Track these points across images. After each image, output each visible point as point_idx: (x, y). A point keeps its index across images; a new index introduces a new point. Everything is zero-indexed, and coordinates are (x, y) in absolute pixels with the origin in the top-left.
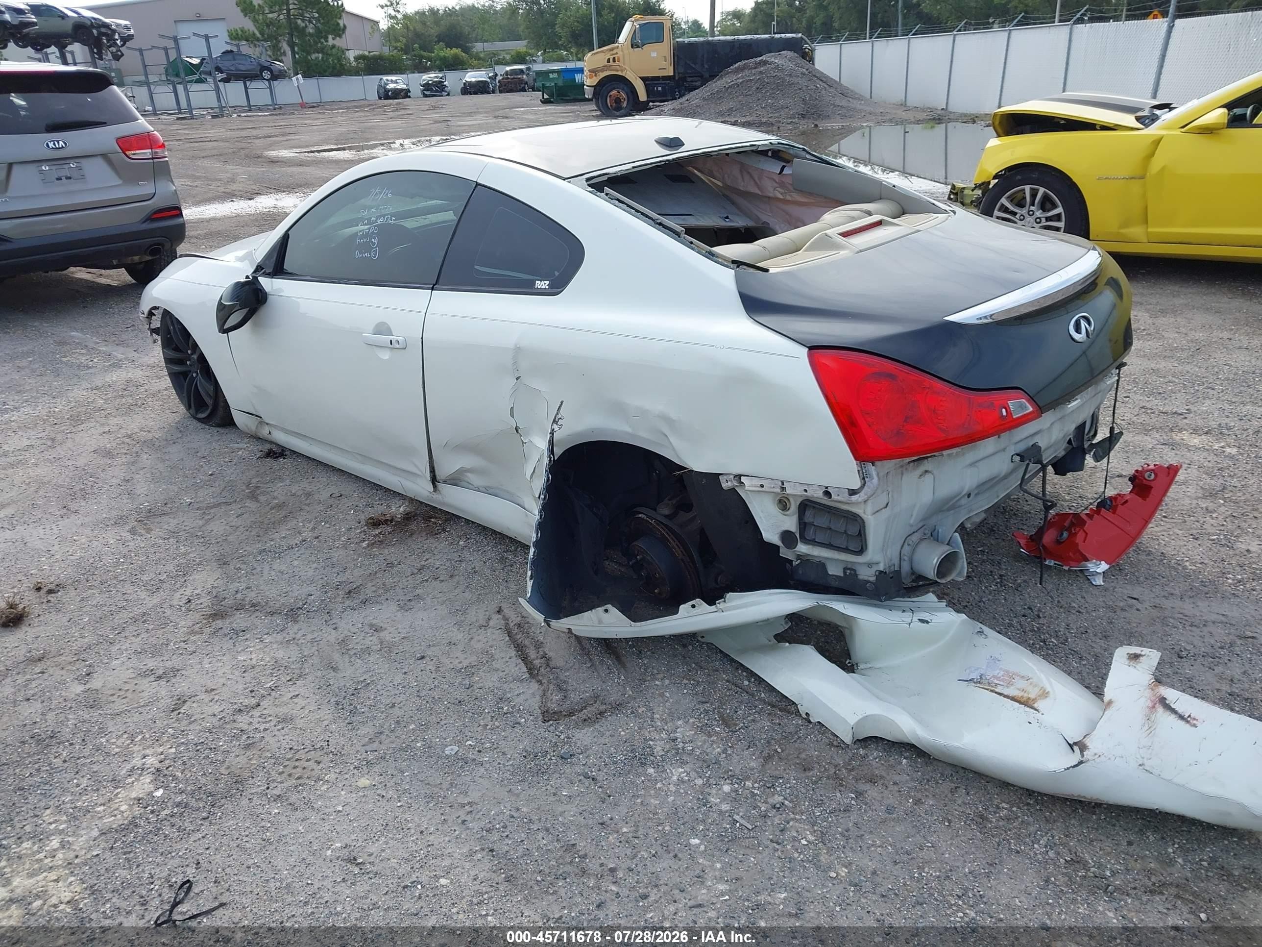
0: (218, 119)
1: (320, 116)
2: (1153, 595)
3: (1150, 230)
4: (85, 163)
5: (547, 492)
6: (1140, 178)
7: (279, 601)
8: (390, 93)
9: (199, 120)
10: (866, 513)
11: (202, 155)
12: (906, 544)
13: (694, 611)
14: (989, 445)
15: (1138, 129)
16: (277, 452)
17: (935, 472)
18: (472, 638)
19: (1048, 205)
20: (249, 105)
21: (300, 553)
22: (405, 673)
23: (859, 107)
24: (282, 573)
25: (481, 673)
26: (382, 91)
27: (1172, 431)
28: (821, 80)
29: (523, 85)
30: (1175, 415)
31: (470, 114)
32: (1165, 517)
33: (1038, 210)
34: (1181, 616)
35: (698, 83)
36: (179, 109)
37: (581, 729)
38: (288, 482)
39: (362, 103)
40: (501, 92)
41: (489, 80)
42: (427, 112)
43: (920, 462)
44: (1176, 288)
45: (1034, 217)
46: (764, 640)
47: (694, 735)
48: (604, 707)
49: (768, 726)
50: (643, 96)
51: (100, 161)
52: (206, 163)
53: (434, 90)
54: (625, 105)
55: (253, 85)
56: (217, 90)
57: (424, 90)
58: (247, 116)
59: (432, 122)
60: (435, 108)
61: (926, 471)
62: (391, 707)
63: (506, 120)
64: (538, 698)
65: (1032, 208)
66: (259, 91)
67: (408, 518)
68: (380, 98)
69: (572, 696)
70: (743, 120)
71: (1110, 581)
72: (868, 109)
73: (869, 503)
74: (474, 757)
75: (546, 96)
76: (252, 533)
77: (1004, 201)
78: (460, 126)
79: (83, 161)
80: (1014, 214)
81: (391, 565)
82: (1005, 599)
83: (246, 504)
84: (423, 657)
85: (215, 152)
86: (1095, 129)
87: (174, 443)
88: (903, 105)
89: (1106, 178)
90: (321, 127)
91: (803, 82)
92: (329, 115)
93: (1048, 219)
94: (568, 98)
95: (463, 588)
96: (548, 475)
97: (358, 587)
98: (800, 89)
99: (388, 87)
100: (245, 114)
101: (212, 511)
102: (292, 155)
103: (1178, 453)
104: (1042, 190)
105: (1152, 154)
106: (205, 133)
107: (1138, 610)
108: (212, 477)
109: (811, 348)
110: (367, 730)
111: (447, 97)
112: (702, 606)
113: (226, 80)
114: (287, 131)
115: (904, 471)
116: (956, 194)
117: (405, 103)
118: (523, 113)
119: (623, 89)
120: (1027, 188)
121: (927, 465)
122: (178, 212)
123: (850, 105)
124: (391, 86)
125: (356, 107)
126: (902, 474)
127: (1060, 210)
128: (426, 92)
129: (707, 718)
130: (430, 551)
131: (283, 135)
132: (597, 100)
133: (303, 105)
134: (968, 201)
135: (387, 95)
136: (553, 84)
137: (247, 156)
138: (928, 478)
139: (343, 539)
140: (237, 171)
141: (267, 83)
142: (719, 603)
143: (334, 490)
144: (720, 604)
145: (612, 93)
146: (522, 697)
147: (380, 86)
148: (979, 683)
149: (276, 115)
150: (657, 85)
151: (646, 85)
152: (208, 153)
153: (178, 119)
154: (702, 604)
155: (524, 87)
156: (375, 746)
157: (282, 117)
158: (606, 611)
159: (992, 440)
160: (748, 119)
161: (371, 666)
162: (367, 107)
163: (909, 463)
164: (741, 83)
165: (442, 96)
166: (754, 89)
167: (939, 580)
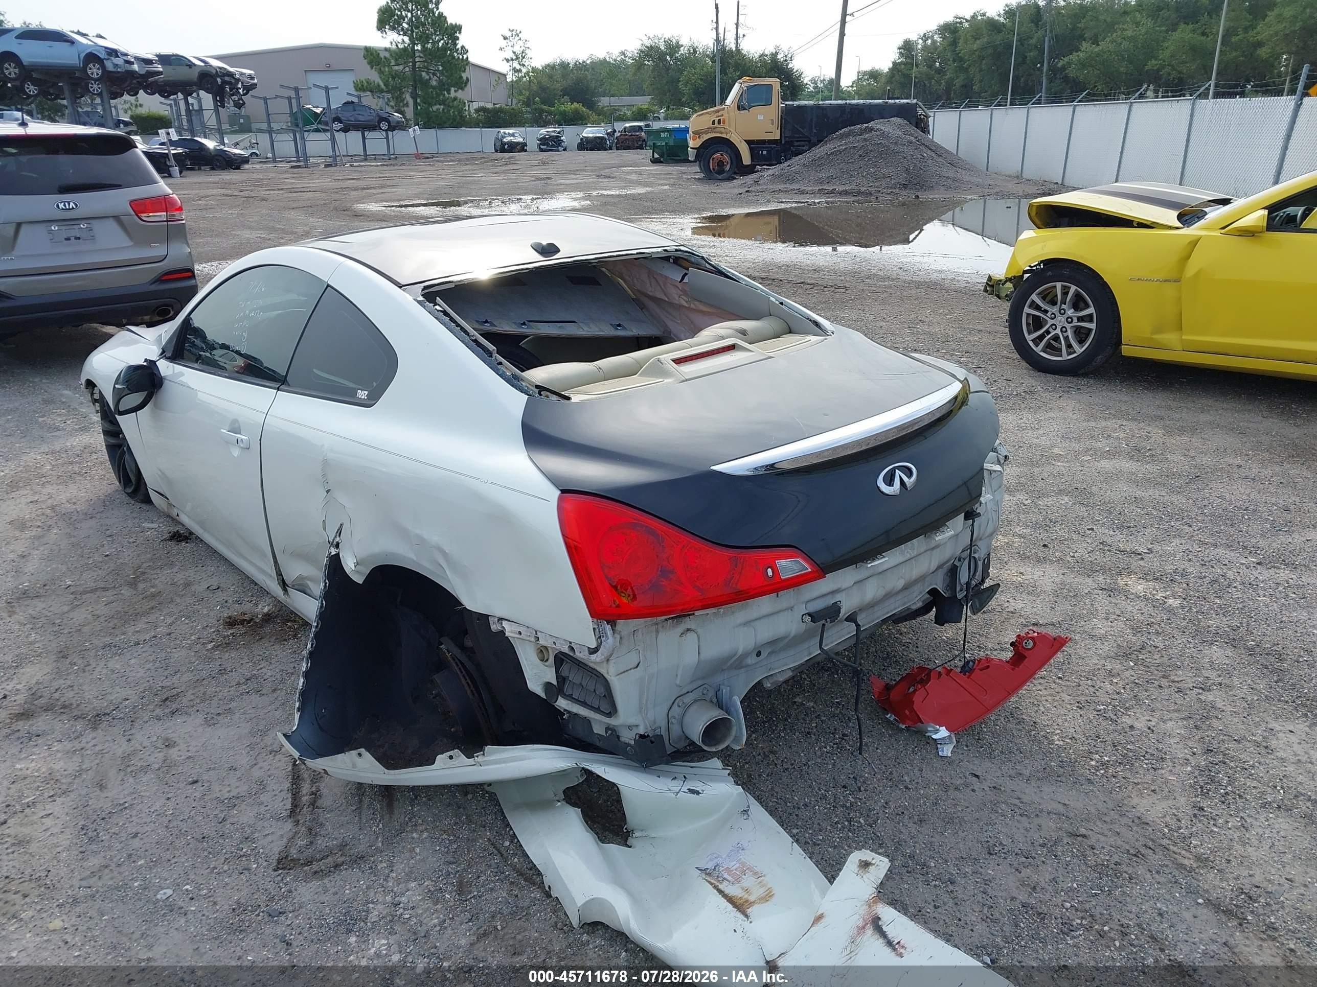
0: (330, 168)
1: (429, 168)
2: (999, 774)
3: (1183, 337)
4: (96, 224)
5: (320, 619)
6: (1175, 281)
7: (92, 704)
8: (506, 146)
9: (312, 169)
10: (610, 672)
11: (294, 206)
12: (675, 706)
13: (452, 763)
14: (764, 604)
15: (1177, 228)
16: (182, 536)
17: (699, 631)
18: (255, 764)
19: (1082, 305)
20: (365, 155)
21: (143, 650)
22: (168, 799)
23: (967, 178)
24: (114, 671)
25: (243, 806)
26: (498, 144)
27: (1120, 573)
28: (930, 149)
29: (640, 143)
30: (1133, 555)
31: (575, 172)
32: (1060, 678)
33: (1069, 309)
34: (1017, 802)
35: (805, 148)
36: (298, 157)
37: (308, 882)
38: (175, 570)
39: (476, 155)
40: (617, 149)
41: (606, 136)
42: (534, 168)
43: (680, 619)
44: (1210, 402)
45: (1065, 316)
46: (550, 795)
47: (420, 900)
48: (343, 859)
49: (502, 897)
50: (746, 160)
51: (112, 225)
52: (293, 214)
53: (551, 144)
54: (728, 168)
55: (369, 135)
56: (333, 140)
57: (541, 144)
58: (359, 166)
59: (534, 179)
60: (544, 163)
61: (688, 630)
62: (132, 838)
63: (606, 180)
64: (285, 840)
65: (1064, 306)
66: (376, 141)
67: (268, 618)
68: (496, 151)
69: (319, 842)
70: (841, 188)
71: (961, 752)
72: (976, 180)
73: (612, 663)
74: (183, 905)
75: (656, 156)
76: (110, 625)
77: (1034, 297)
78: (557, 185)
79: (94, 222)
80: (1046, 312)
81: (223, 672)
82: (834, 765)
83: (122, 592)
84: (196, 782)
85: (308, 203)
86: (1133, 227)
87: (91, 518)
88: (1019, 177)
89: (1138, 280)
90: (423, 180)
91: (909, 151)
92: (438, 167)
93: (1080, 319)
94: (679, 158)
95: (278, 704)
96: (322, 601)
97: (177, 694)
98: (905, 158)
99: (505, 140)
100: (357, 164)
101: (84, 597)
102: (380, 209)
103: (1113, 601)
104: (1073, 288)
105: (1188, 257)
106: (309, 183)
107: (973, 790)
108: (106, 558)
109: (563, 491)
110: (94, 862)
111: (563, 152)
112: (460, 758)
113: (345, 130)
114: (388, 183)
115: (660, 629)
116: (992, 286)
117: (517, 158)
118: (628, 173)
119: (726, 152)
120: (1059, 285)
121: (689, 623)
122: (190, 274)
123: (958, 176)
124: (507, 139)
125: (468, 159)
126: (657, 632)
127: (1091, 310)
128: (542, 147)
129: (445, 881)
130: (267, 659)
131: (382, 187)
132: (700, 162)
133: (418, 156)
134: (1003, 295)
135: (504, 148)
136: (664, 144)
137: (336, 209)
138: (691, 636)
139: (193, 638)
140: (317, 224)
141: (384, 133)
142: (477, 757)
143: (214, 582)
144: (480, 758)
145: (715, 156)
146: (270, 838)
147: (497, 138)
148: (709, 874)
149: (387, 165)
150: (762, 149)
151: (751, 149)
152: (300, 204)
153: (292, 167)
154: (459, 756)
155: (642, 144)
156: (91, 881)
157: (392, 168)
158: (360, 755)
159: (766, 598)
160: (847, 187)
161: (139, 787)
162: (478, 160)
163: (666, 620)
164: (844, 150)
165: (558, 151)
166: (857, 156)
167: (705, 748)
